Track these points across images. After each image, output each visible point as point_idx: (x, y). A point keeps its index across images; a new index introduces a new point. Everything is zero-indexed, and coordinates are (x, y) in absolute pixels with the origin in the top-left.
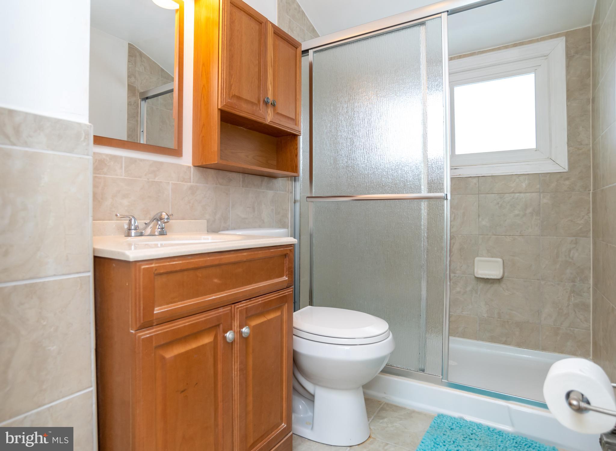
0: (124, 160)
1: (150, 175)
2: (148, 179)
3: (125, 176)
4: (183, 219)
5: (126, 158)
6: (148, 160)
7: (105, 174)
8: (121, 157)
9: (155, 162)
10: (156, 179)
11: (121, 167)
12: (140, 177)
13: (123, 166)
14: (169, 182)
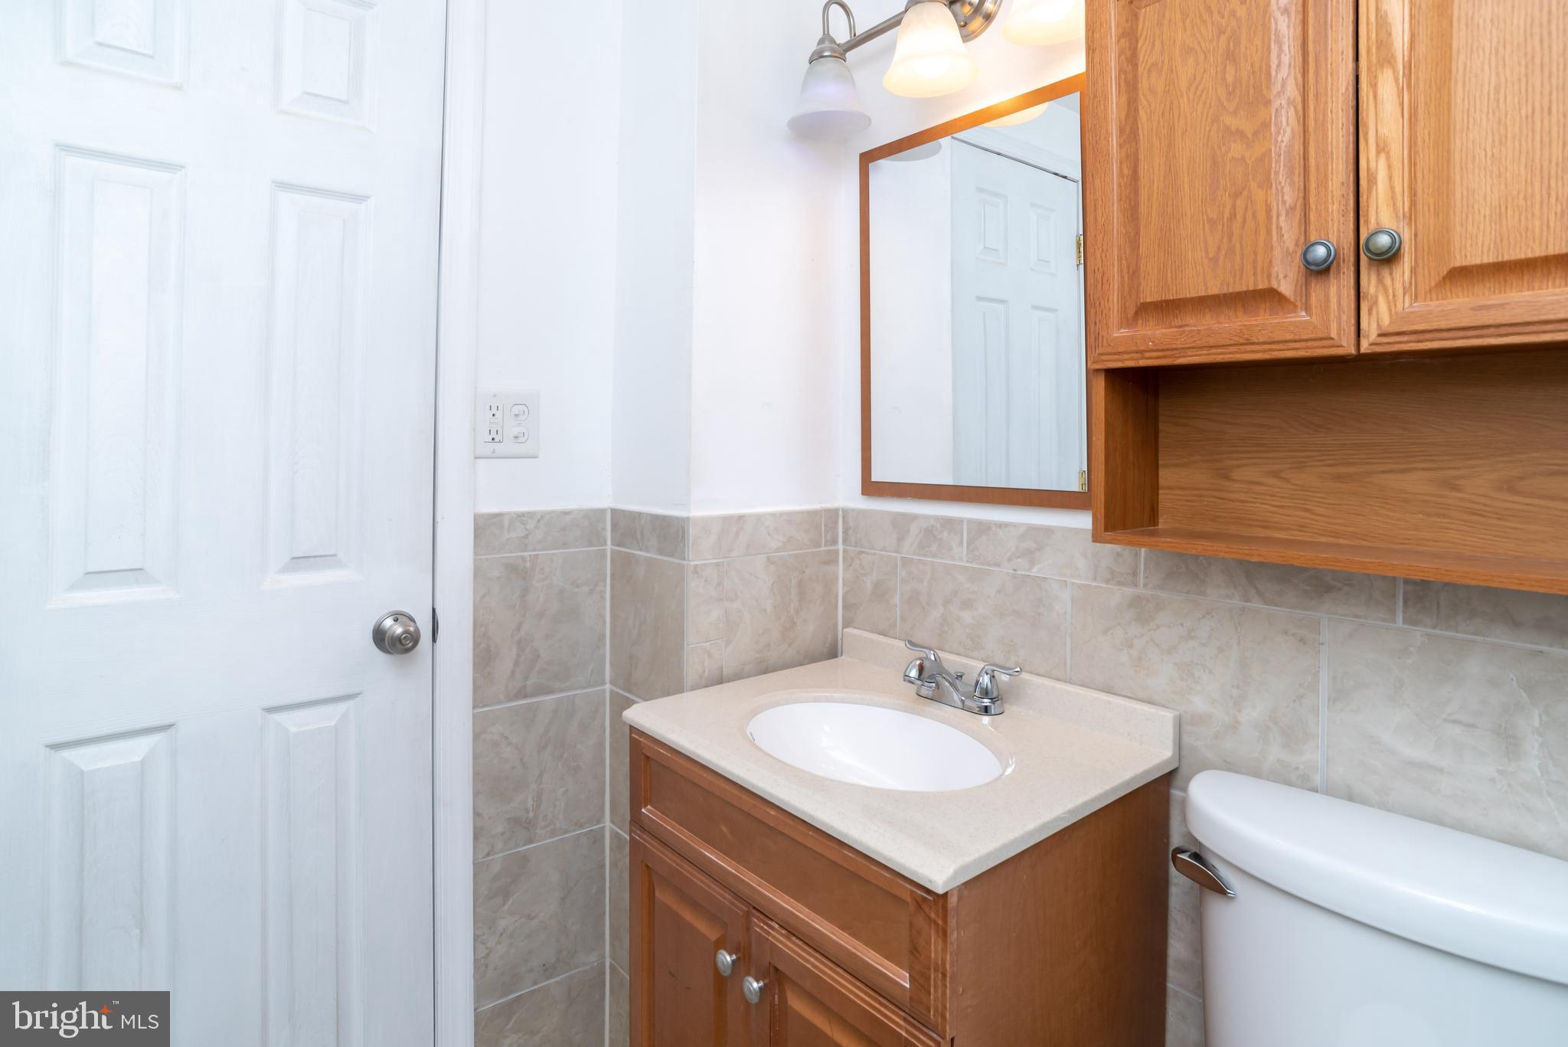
0: (965, 527)
1: (1019, 560)
2: (1015, 570)
3: (968, 561)
4: (1108, 690)
5: (970, 521)
6: (1014, 525)
7: (933, 556)
8: (960, 521)
9: (1033, 529)
10: (1034, 572)
11: (961, 542)
12: (998, 565)
13: (965, 537)
14: (1065, 581)
